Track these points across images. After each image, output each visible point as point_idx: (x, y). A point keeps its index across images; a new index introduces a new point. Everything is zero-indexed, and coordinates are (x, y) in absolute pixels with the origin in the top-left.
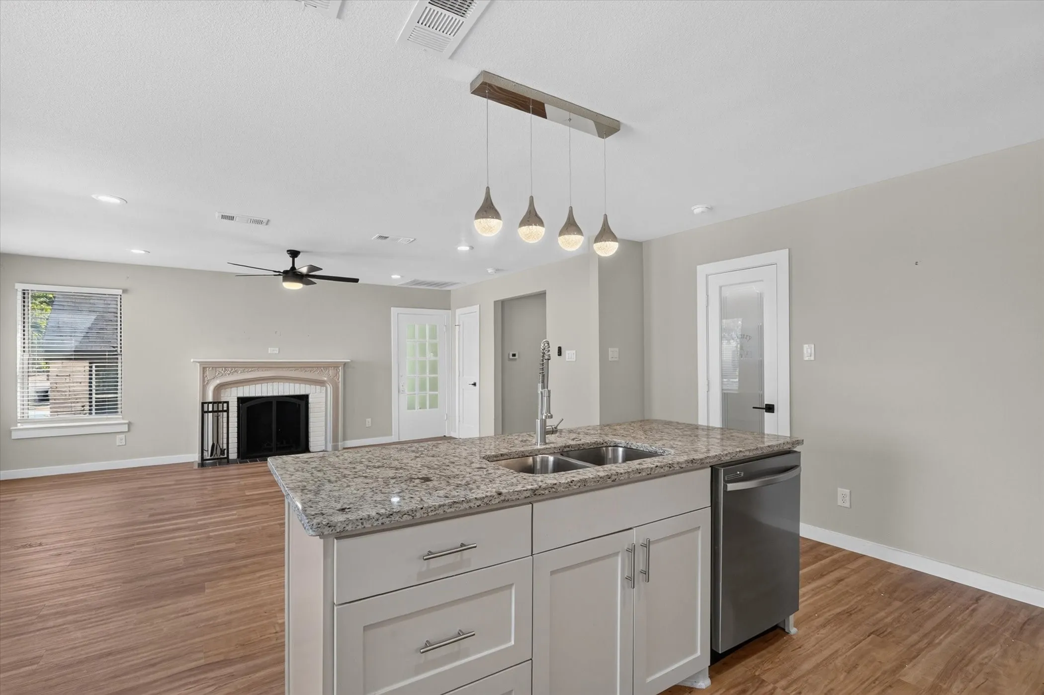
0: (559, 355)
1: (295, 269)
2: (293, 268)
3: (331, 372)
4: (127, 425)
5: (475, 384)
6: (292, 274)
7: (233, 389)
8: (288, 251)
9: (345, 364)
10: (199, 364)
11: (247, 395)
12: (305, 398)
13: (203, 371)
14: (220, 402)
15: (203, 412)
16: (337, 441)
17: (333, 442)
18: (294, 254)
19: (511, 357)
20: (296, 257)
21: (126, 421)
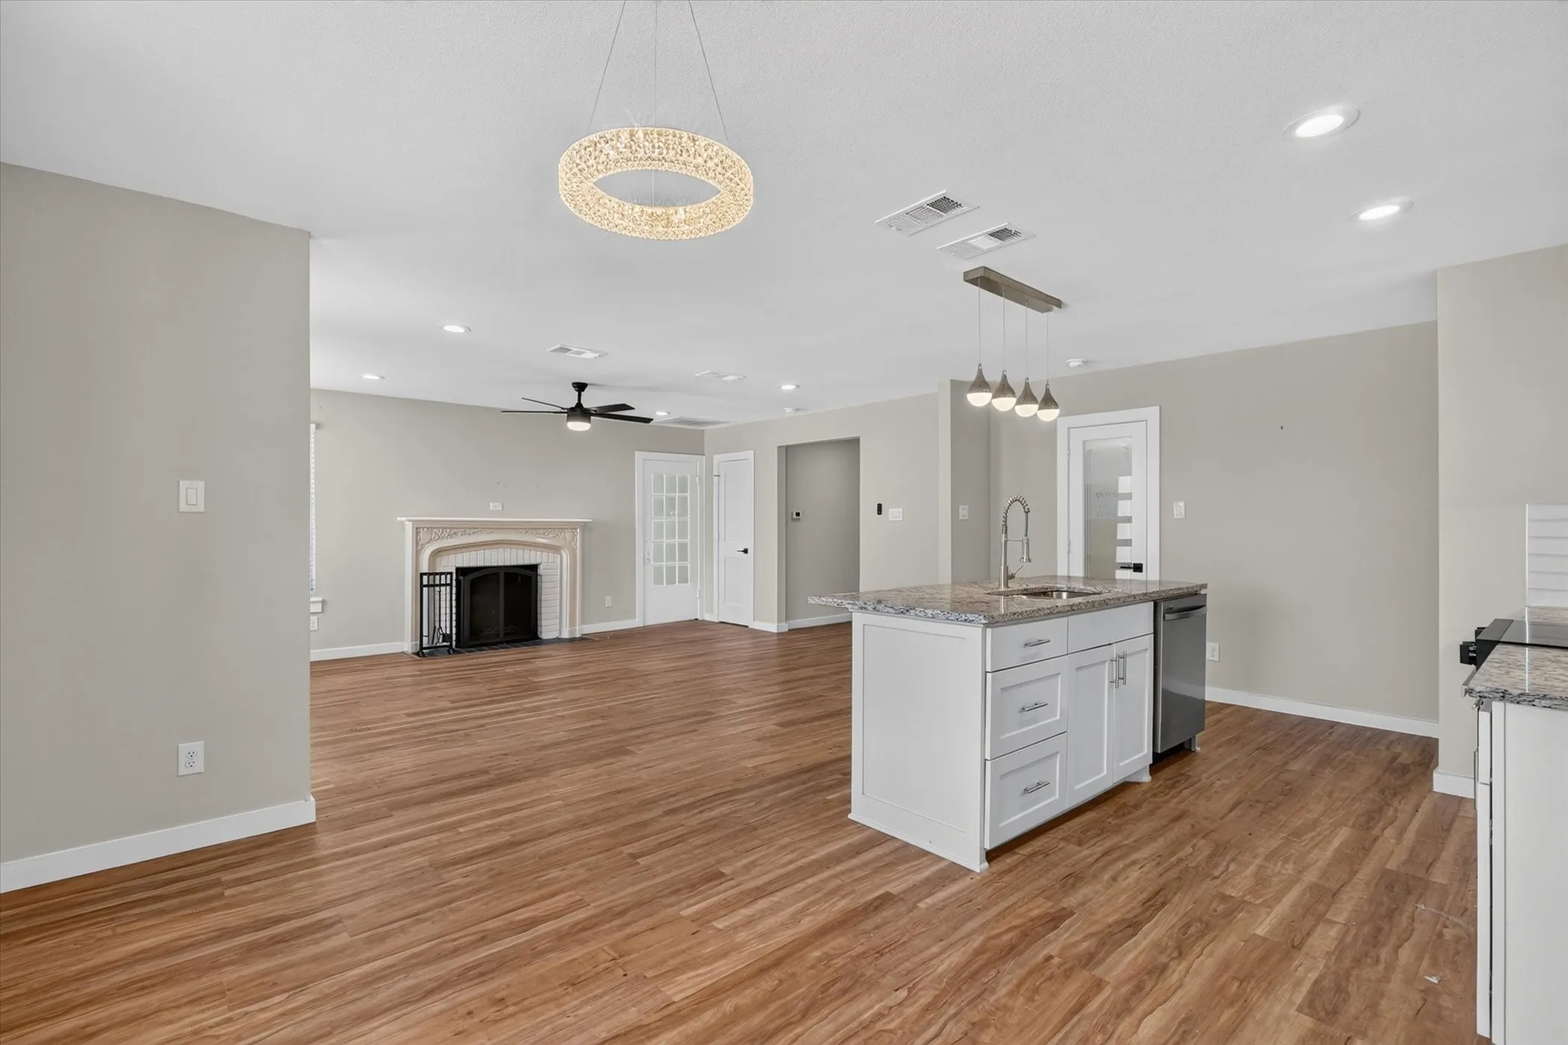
0: (878, 514)
1: (581, 405)
2: (579, 405)
3: (568, 535)
4: (320, 604)
5: (746, 551)
6: (579, 412)
7: (451, 556)
8: (573, 384)
9: (585, 526)
10: (411, 523)
11: (466, 564)
12: (534, 568)
13: (417, 532)
14: (437, 574)
15: (422, 586)
16: (575, 626)
17: (570, 627)
18: (580, 387)
19: (795, 516)
20: (583, 390)
21: (321, 599)
